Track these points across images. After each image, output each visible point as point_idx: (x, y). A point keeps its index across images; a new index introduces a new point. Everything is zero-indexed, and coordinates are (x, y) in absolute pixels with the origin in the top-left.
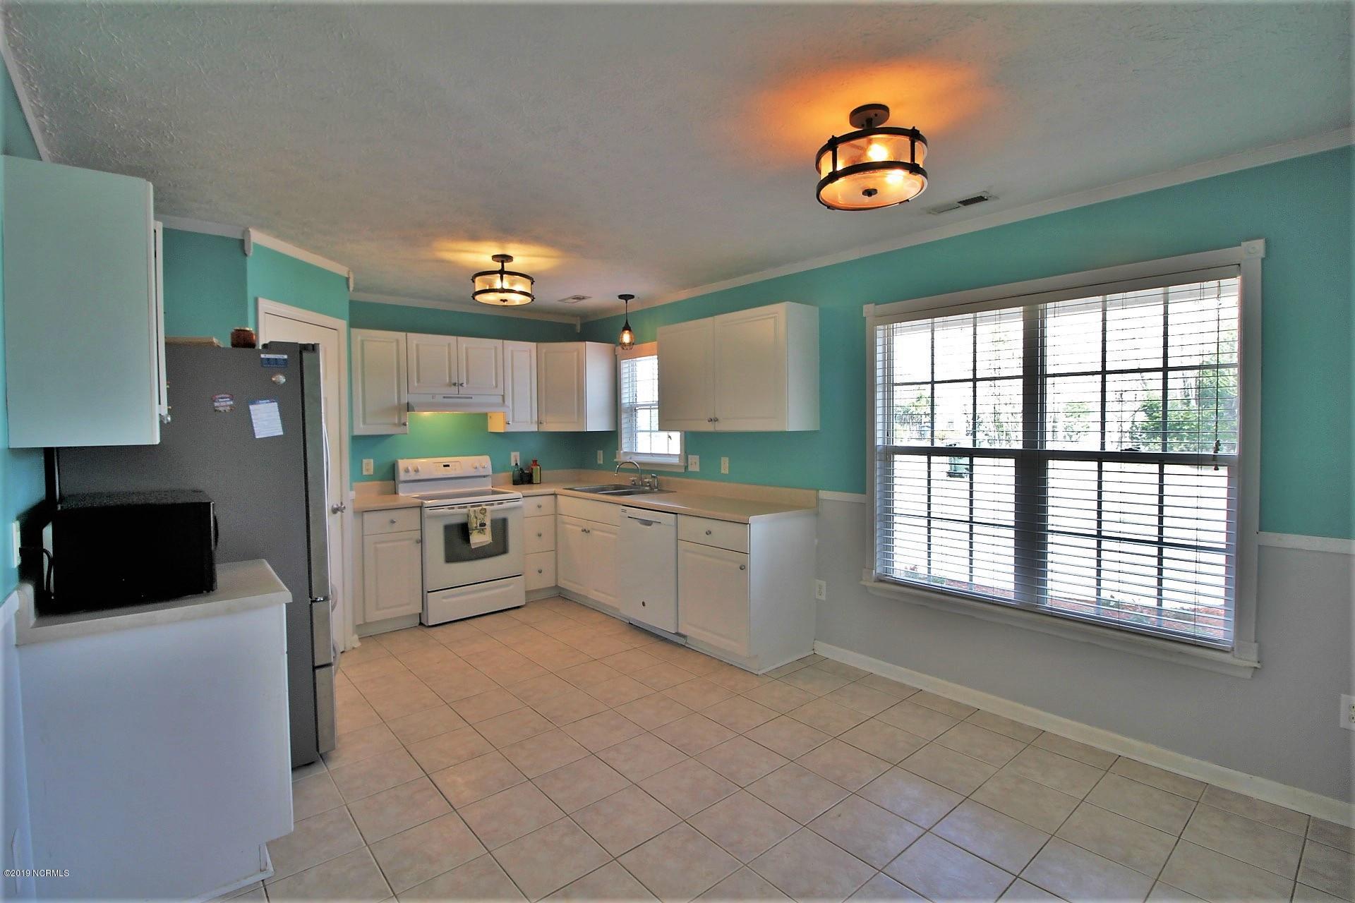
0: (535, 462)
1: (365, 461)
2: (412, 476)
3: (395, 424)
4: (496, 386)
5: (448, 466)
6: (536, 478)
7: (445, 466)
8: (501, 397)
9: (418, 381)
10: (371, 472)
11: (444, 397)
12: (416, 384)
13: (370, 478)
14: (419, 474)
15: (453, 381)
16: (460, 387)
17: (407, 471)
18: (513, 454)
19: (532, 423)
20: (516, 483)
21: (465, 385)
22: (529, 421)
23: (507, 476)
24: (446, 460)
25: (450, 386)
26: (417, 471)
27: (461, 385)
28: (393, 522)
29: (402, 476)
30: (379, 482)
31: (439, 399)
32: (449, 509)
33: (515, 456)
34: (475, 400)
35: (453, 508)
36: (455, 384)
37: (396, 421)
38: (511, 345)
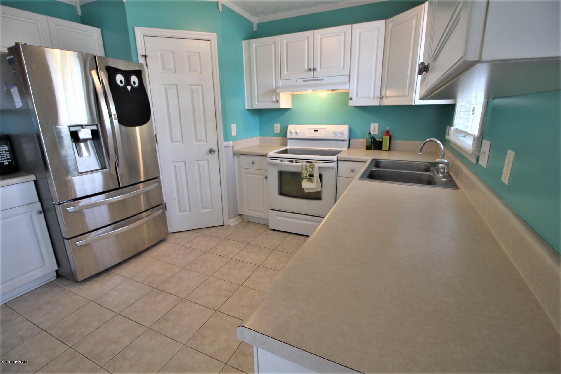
0: (388, 133)
1: (276, 125)
2: (294, 136)
3: (274, 102)
4: (344, 68)
5: (317, 131)
6: (386, 145)
7: (315, 131)
8: (348, 77)
9: (287, 71)
10: (279, 132)
11: (304, 81)
12: (286, 73)
13: (278, 135)
14: (298, 135)
15: (309, 68)
16: (314, 71)
17: (291, 133)
18: (372, 125)
19: (374, 98)
20: (368, 148)
21: (318, 69)
22: (372, 96)
23: (363, 142)
24: (316, 127)
25: (308, 72)
26: (296, 133)
27: (314, 70)
28: (253, 163)
29: (289, 136)
30: (281, 138)
31: (300, 82)
32: (282, 161)
33: (374, 127)
34: (327, 80)
35: (283, 161)
36: (310, 70)
37: (275, 100)
38: (358, 27)
